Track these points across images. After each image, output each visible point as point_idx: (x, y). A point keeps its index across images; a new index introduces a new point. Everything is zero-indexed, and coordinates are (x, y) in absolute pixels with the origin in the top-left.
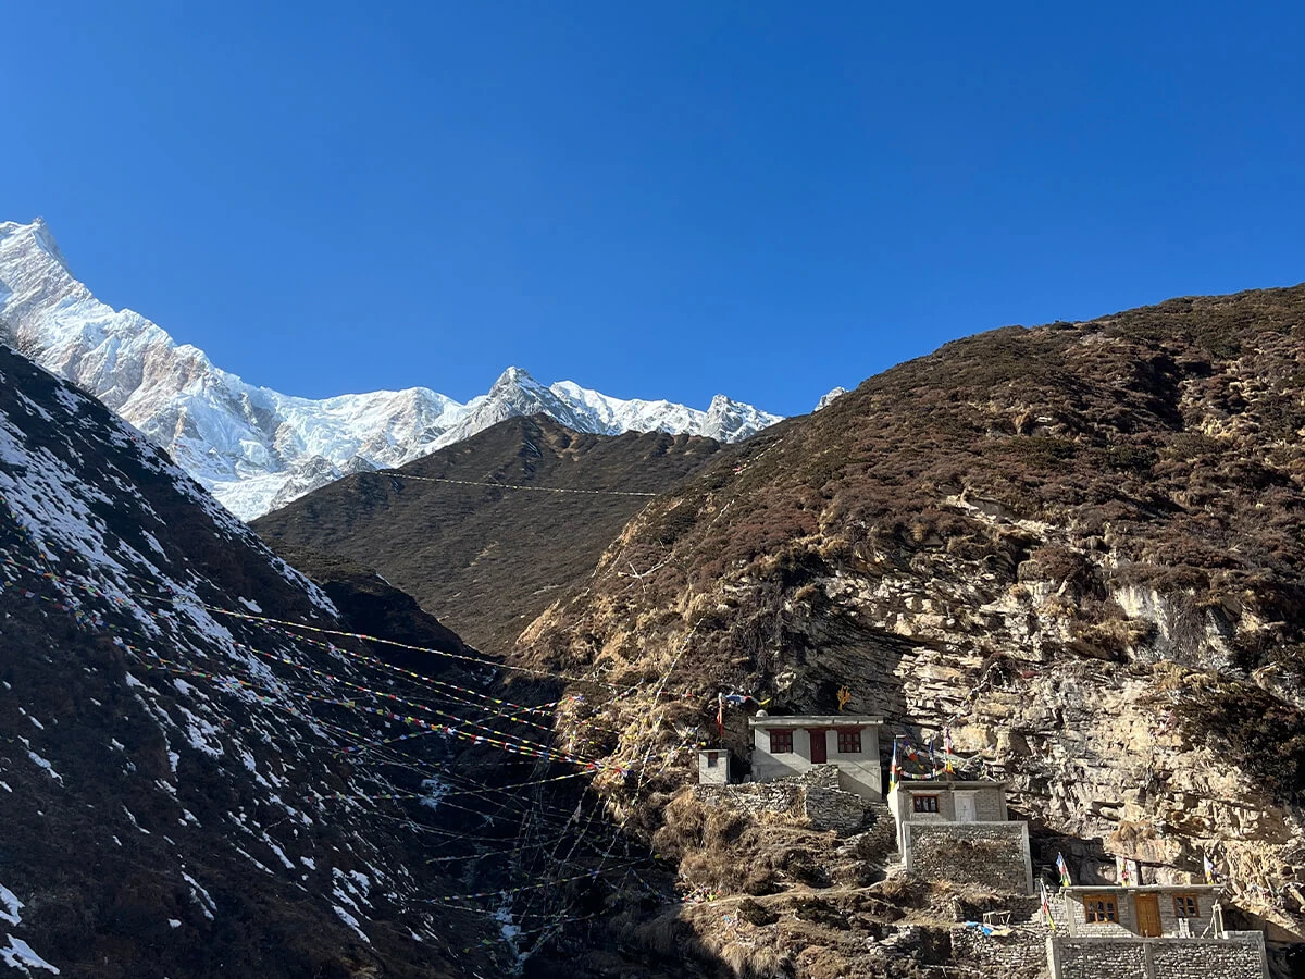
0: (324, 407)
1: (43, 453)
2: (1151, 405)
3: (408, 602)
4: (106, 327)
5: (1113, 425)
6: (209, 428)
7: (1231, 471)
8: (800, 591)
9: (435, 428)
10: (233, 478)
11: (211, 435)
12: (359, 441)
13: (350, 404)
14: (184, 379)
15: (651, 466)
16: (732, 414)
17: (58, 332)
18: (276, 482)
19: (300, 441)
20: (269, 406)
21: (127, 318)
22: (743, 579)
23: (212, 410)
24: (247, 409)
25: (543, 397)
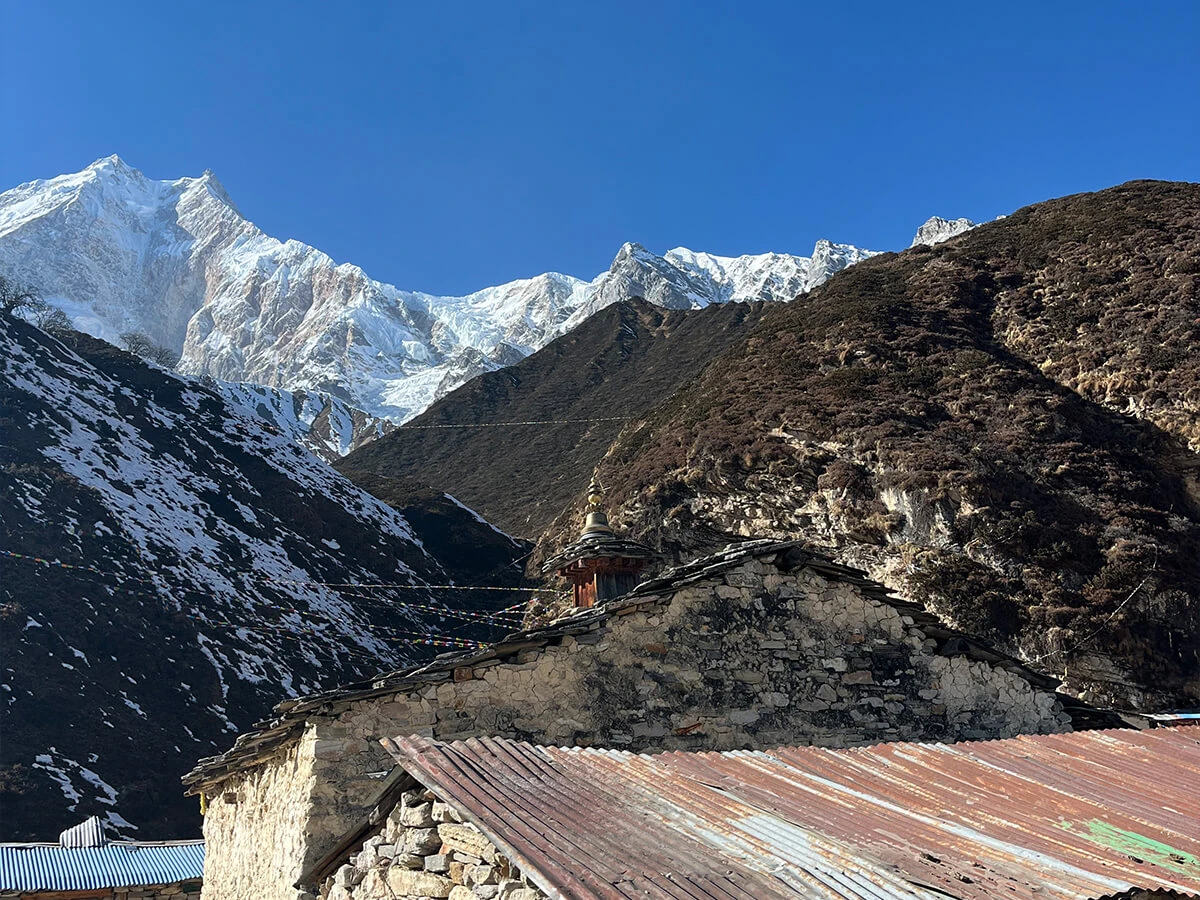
0: (470, 302)
1: (165, 459)
2: (967, 320)
3: (465, 517)
4: (276, 258)
5: (914, 350)
6: (374, 334)
7: (991, 381)
8: (672, 511)
9: (567, 308)
10: (401, 376)
11: (378, 341)
12: (502, 328)
13: (491, 296)
14: (348, 294)
15: (729, 336)
16: (835, 257)
17: (238, 269)
18: (436, 374)
19: (454, 337)
20: (422, 307)
21: (293, 247)
22: (637, 505)
23: (375, 318)
24: (404, 313)
25: (658, 266)
